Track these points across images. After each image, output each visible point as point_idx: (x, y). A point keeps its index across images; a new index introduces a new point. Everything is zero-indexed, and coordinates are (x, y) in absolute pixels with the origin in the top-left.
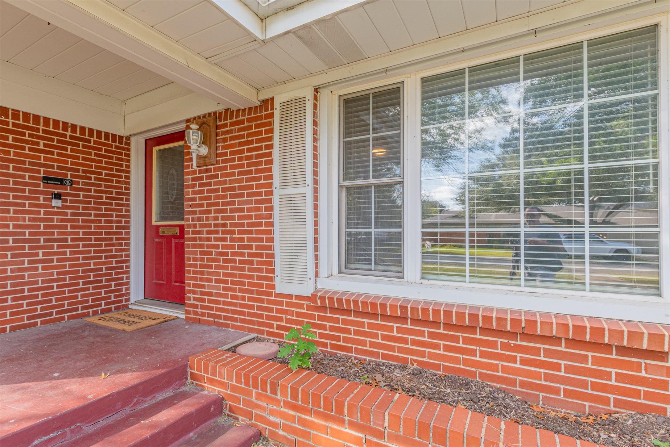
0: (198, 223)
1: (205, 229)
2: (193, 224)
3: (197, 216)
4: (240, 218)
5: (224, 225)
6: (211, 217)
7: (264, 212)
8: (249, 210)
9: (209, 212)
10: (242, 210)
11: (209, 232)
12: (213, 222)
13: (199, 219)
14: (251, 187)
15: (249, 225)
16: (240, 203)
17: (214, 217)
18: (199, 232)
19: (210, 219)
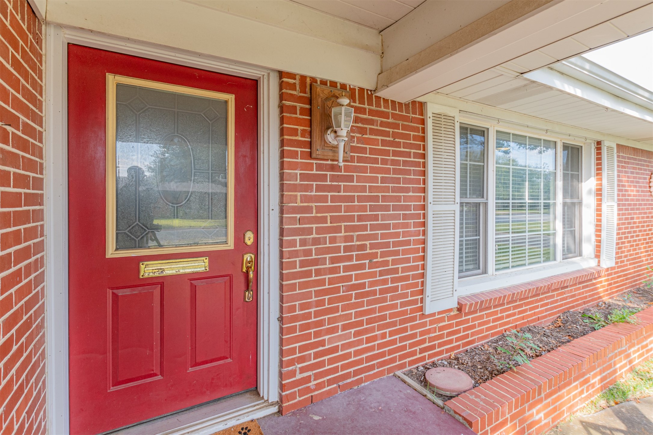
0: (313, 247)
1: (328, 256)
2: (304, 250)
3: (312, 236)
4: (383, 236)
5: (362, 247)
6: (340, 237)
7: (412, 229)
8: (396, 226)
9: (338, 230)
10: (387, 227)
11: (333, 260)
12: (343, 245)
13: (316, 241)
14: (398, 199)
15: (395, 244)
16: (384, 218)
17: (345, 236)
18: (315, 262)
19: (338, 239)
